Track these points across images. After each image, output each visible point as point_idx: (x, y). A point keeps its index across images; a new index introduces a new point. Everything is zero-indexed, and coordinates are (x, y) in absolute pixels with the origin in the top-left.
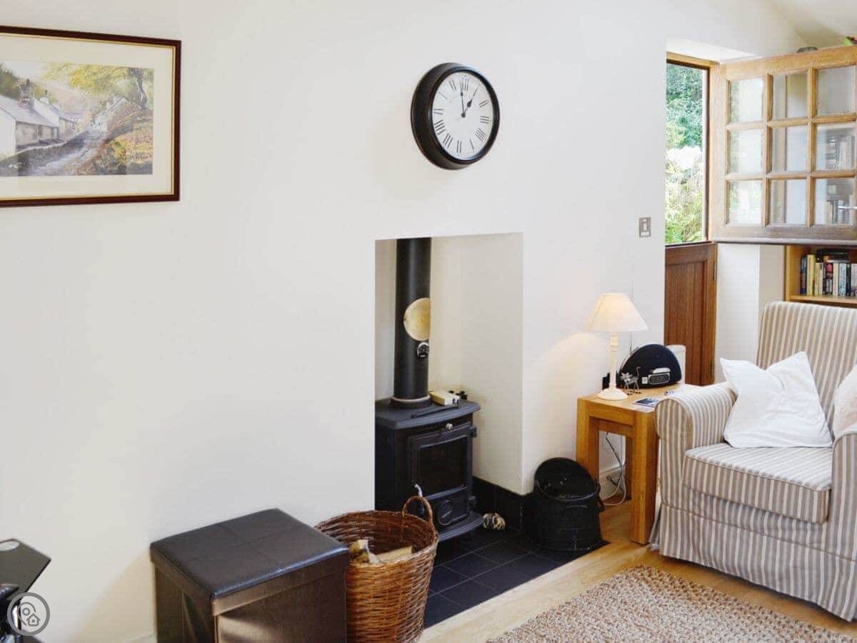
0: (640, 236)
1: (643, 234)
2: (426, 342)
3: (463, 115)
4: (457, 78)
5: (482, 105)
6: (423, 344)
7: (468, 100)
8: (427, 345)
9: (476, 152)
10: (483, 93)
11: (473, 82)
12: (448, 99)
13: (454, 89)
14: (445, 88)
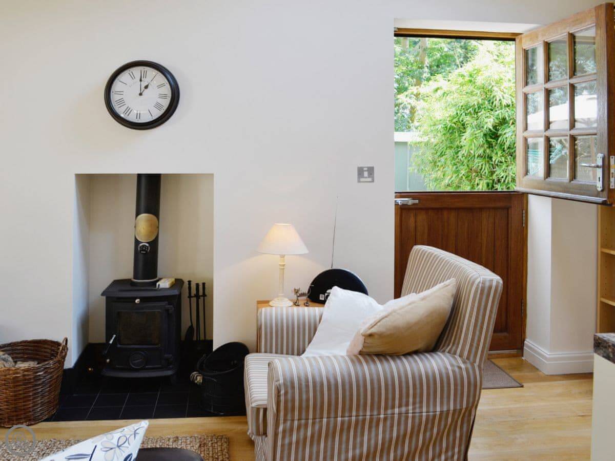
0: (359, 181)
1: (362, 180)
2: (147, 243)
3: (141, 94)
4: (136, 71)
5: (160, 86)
6: (143, 244)
7: (147, 84)
8: (147, 245)
9: (154, 118)
10: (160, 78)
11: (151, 72)
12: (128, 85)
13: (133, 77)
14: (124, 76)
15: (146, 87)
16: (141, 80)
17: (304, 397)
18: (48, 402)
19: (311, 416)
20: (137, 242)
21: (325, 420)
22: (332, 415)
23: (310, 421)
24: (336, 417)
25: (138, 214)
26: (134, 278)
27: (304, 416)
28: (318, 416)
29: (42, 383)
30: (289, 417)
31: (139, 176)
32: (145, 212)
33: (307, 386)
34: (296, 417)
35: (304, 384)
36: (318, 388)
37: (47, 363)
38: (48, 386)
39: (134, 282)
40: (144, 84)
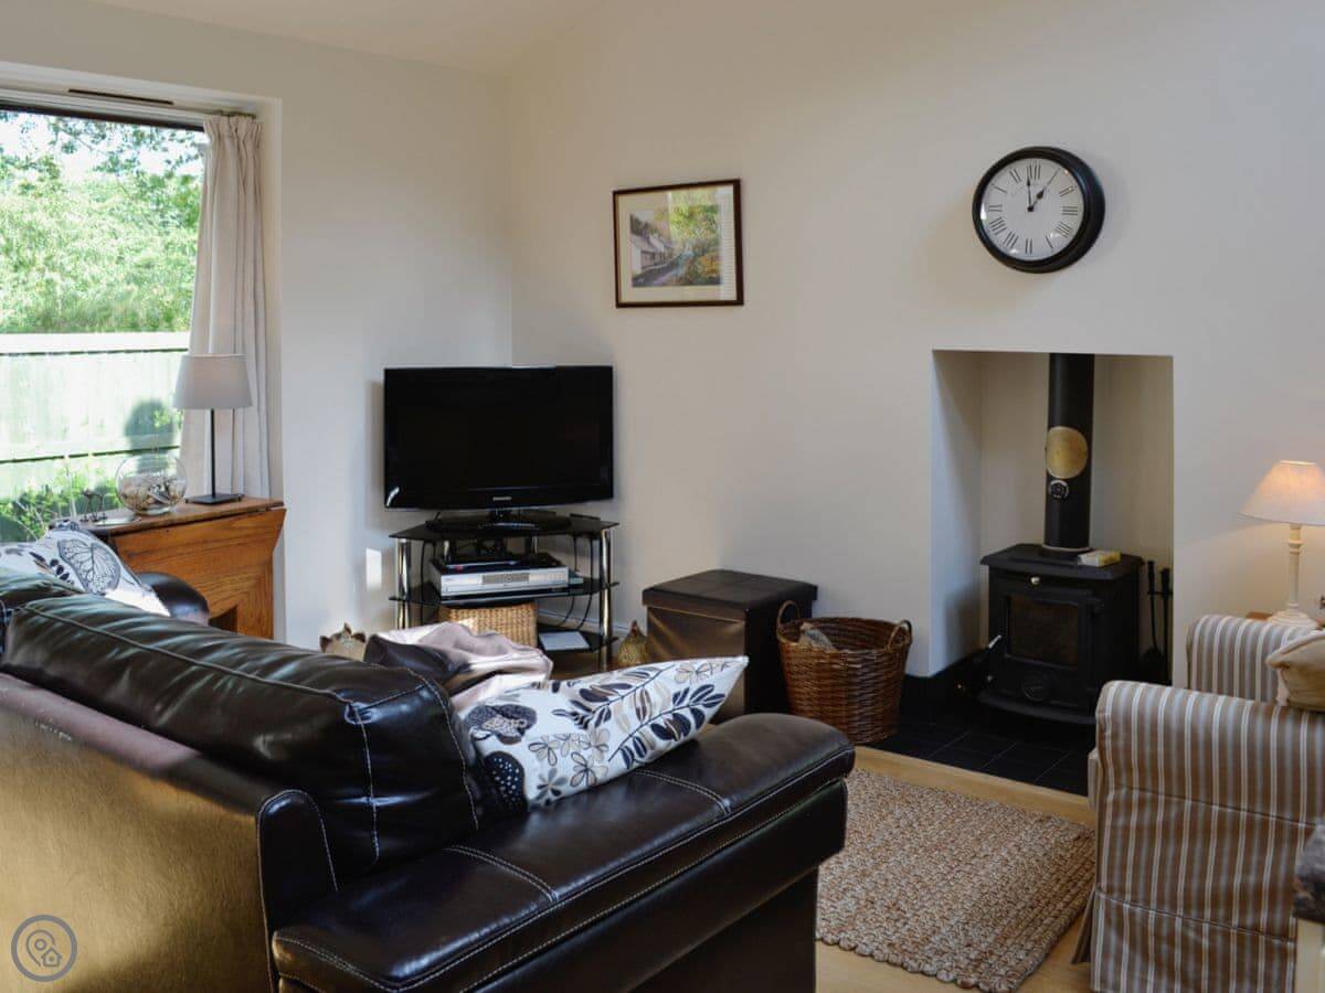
2: (1065, 480)
3: (1031, 209)
4: (1022, 167)
5: (1064, 193)
6: (1056, 482)
7: (1039, 190)
8: (1064, 484)
9: (1057, 251)
10: (1064, 177)
11: (1048, 168)
12: (1009, 192)
13: (1017, 179)
14: (1003, 179)
15: (1040, 196)
16: (1029, 184)
17: (1148, 750)
18: (872, 716)
19: (1162, 788)
20: (1050, 478)
21: (1188, 803)
22: (1202, 796)
23: (1162, 798)
24: (1210, 803)
25: (1051, 425)
26: (1047, 543)
27: (1149, 784)
28: (1175, 791)
29: (860, 683)
30: (1124, 779)
31: (1053, 356)
32: (1063, 424)
33: (1154, 733)
34: (1136, 784)
35: (1147, 726)
36: (1174, 742)
37: (867, 651)
38: (871, 690)
39: (1044, 550)
40: (1035, 191)
